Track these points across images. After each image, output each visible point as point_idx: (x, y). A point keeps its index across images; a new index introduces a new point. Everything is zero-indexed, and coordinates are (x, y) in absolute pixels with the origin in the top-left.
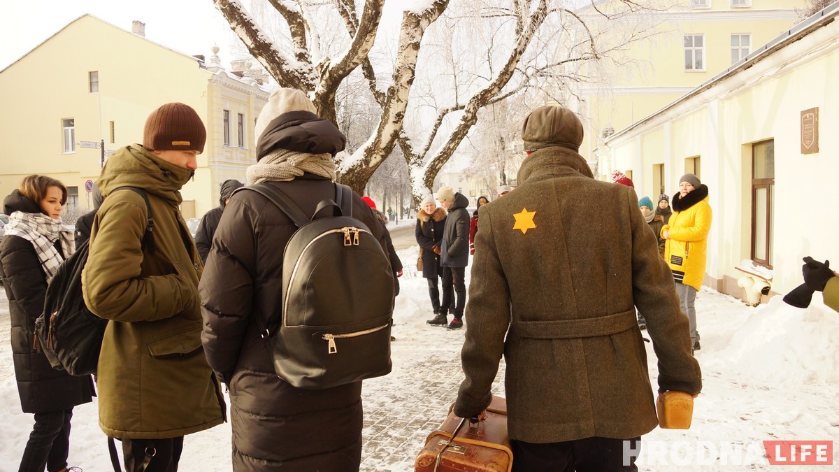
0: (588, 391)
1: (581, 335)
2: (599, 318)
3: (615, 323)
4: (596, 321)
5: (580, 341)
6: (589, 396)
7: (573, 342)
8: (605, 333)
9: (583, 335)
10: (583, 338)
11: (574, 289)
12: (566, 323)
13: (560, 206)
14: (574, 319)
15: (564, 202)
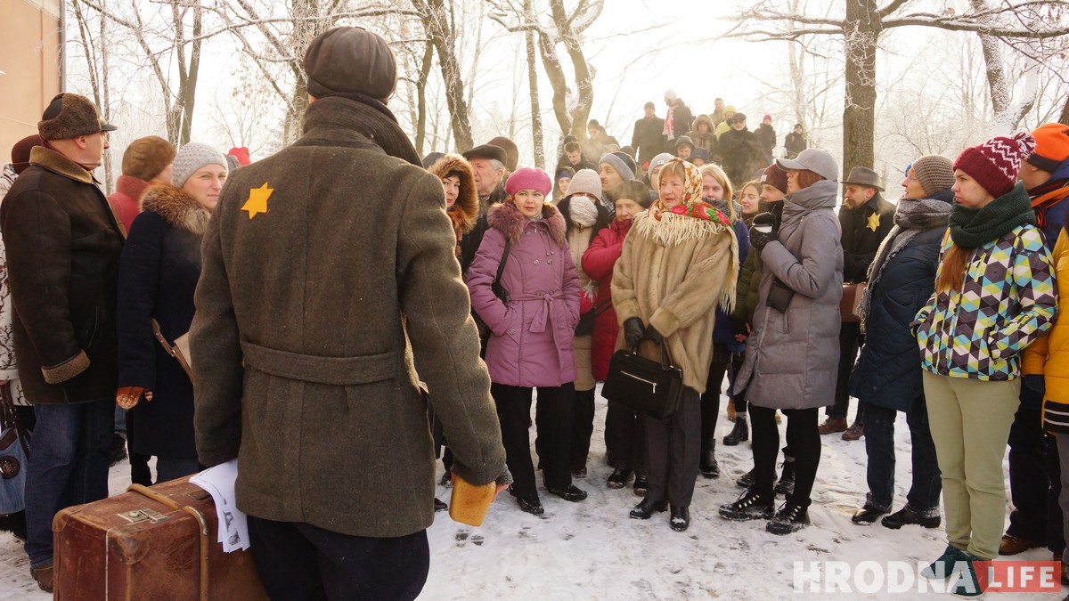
0: (297, 459)
1: (303, 377)
2: (329, 358)
3: (351, 370)
4: (325, 362)
5: (302, 385)
6: (297, 465)
7: (293, 386)
8: (335, 382)
9: (306, 379)
10: (306, 382)
11: (304, 310)
12: (286, 356)
13: (310, 185)
14: (298, 353)
15: (317, 180)
